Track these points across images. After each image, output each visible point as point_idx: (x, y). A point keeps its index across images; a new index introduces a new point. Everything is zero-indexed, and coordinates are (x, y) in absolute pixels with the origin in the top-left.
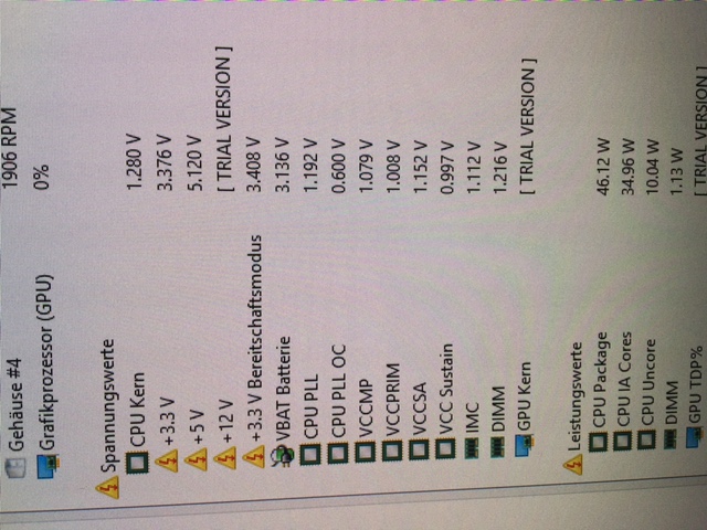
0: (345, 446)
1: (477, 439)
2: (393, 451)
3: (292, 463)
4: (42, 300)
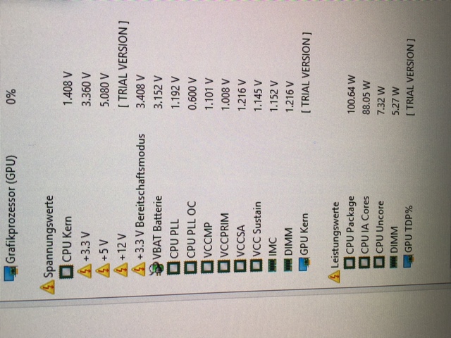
0: (195, 263)
1: (275, 260)
2: (224, 267)
3: (162, 273)
4: (10, 170)
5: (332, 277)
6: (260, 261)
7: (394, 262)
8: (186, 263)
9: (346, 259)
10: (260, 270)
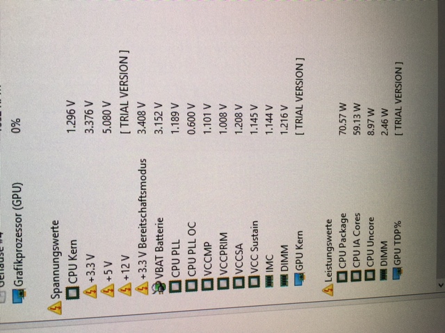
0: (196, 281)
1: (272, 276)
2: (224, 283)
3: (164, 292)
4: (16, 197)
5: (325, 291)
6: (258, 277)
7: (383, 275)
8: (187, 281)
9: (338, 273)
10: (258, 286)
